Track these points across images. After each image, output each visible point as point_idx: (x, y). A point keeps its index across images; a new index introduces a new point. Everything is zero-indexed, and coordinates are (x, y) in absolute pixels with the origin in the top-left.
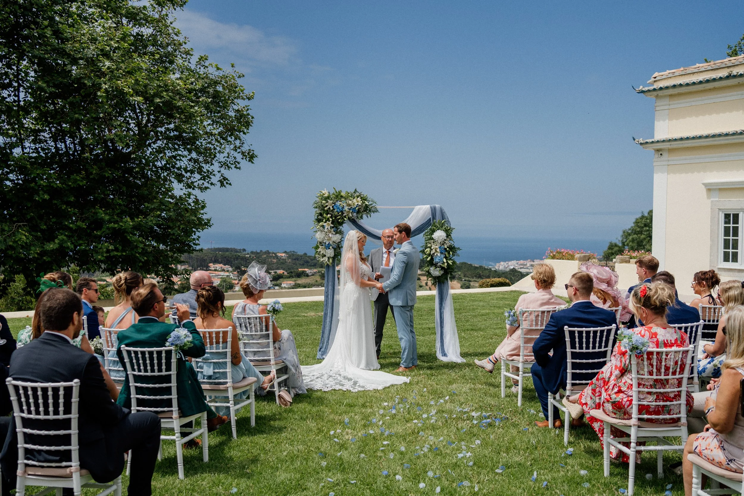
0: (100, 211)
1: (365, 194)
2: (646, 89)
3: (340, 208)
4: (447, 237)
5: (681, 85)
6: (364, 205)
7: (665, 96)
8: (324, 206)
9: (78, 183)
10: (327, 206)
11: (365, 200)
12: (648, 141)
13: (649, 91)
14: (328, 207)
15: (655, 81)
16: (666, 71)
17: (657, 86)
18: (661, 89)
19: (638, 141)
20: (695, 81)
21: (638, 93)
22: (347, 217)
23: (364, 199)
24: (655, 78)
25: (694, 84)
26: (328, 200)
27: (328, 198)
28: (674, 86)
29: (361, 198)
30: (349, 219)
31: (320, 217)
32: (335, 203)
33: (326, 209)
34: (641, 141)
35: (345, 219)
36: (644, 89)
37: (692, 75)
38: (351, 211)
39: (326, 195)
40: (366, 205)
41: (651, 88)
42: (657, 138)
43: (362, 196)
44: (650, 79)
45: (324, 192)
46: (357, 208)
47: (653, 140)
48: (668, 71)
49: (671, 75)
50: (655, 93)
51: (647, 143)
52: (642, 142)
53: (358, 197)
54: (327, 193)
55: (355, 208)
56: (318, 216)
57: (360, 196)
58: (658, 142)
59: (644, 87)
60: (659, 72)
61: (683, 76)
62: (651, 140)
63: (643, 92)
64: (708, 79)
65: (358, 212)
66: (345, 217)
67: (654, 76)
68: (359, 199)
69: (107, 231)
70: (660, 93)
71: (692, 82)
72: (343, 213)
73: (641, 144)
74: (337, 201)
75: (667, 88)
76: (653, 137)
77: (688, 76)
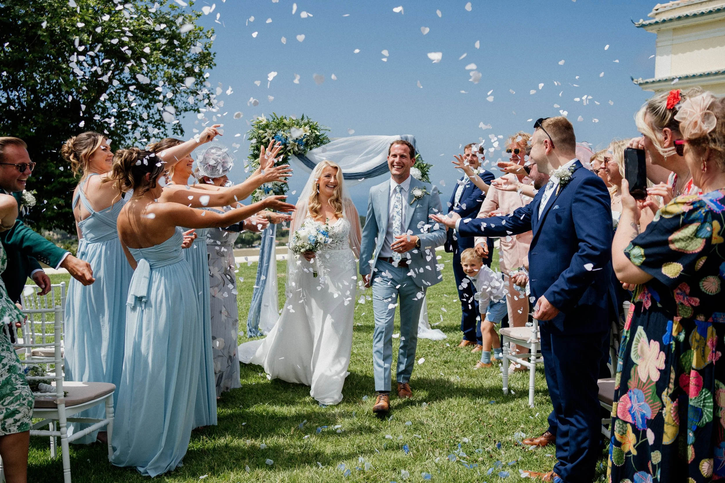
0: (51, 164)
1: (314, 121)
2: (647, 22)
3: (283, 139)
4: (423, 176)
5: (687, 16)
6: (314, 135)
7: (668, 30)
8: (262, 136)
9: (26, 133)
10: (265, 137)
11: (316, 129)
12: (648, 80)
13: (650, 24)
14: (267, 138)
15: (657, 14)
16: (669, 2)
17: (658, 19)
18: (664, 21)
19: (637, 82)
20: (704, 12)
21: (638, 27)
22: (292, 151)
23: (313, 128)
24: (657, 10)
25: (703, 14)
26: (267, 130)
27: (267, 126)
28: (679, 18)
29: (310, 126)
30: (294, 153)
31: (256, 152)
32: (275, 134)
33: (264, 141)
34: (640, 80)
35: (289, 154)
36: (644, 23)
37: (699, 5)
38: (297, 143)
39: (264, 122)
40: (316, 135)
41: (653, 21)
42: (658, 76)
43: (311, 124)
44: (651, 11)
45: (260, 119)
46: (304, 140)
47: (654, 79)
48: (671, 3)
49: (674, 7)
50: (657, 26)
51: (647, 83)
52: (642, 82)
53: (305, 125)
54: (265, 120)
55: (302, 139)
56: (254, 150)
57: (308, 123)
58: (660, 81)
59: (644, 21)
60: (661, 3)
61: (689, 7)
62: (651, 80)
63: (643, 26)
64: (719, 8)
65: (307, 144)
66: (289, 151)
67: (656, 8)
68: (307, 128)
69: (58, 186)
70: (663, 27)
71: (700, 12)
72: (286, 147)
73: (640, 84)
74: (279, 130)
75: (671, 20)
76: (654, 77)
77: (696, 6)
